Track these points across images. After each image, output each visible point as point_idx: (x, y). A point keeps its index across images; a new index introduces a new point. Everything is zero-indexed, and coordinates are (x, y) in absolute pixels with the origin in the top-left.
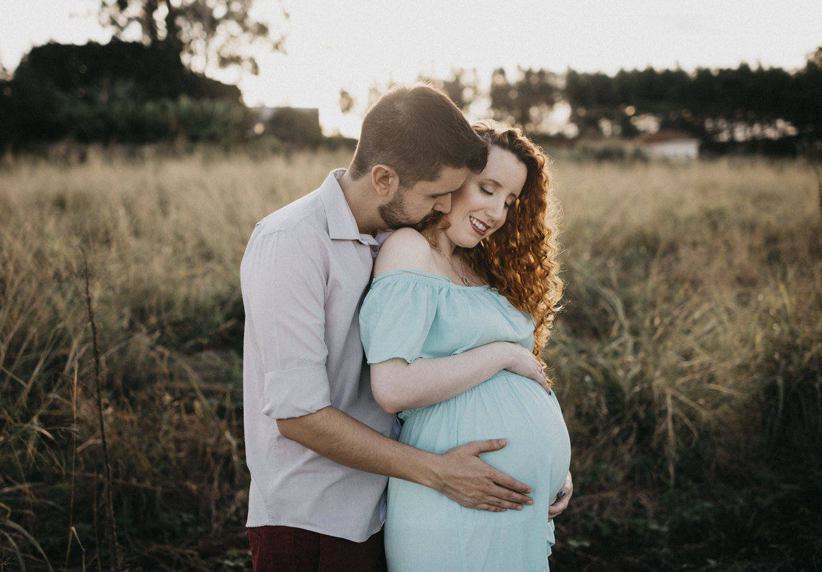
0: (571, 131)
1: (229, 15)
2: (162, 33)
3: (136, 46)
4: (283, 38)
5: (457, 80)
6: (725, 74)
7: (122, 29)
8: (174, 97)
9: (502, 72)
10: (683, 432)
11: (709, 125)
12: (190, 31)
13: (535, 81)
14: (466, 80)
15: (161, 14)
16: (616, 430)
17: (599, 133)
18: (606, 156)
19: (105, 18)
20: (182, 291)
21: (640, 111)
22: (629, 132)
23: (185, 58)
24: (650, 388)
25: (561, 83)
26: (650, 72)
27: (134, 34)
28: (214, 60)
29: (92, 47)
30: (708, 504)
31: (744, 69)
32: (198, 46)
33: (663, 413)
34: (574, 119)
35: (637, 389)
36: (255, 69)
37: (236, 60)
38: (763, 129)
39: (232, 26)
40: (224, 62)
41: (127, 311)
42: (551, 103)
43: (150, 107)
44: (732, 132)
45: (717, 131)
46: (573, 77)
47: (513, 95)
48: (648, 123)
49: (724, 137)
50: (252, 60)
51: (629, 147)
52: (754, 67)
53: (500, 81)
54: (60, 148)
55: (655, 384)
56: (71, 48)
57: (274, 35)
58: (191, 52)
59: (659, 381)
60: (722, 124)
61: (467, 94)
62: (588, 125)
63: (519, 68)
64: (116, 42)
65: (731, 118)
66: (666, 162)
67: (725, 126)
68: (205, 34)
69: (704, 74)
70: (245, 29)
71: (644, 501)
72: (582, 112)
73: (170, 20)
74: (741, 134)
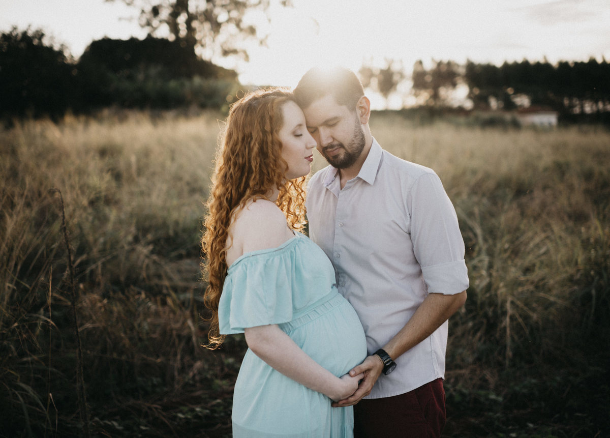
0: (469, 105)
1: (229, 20)
2: (183, 32)
3: (164, 41)
4: (267, 37)
5: (389, 69)
6: (579, 66)
7: (155, 29)
8: (189, 76)
9: (421, 63)
10: (517, 329)
11: (566, 102)
12: (202, 30)
13: (444, 69)
14: (396, 67)
15: (182, 19)
16: (470, 324)
17: (487, 106)
18: (491, 123)
19: (144, 21)
20: (175, 215)
21: (518, 92)
22: (509, 105)
23: (198, 50)
24: (496, 295)
25: (462, 71)
26: (526, 64)
27: (163, 32)
28: (219, 51)
29: (133, 41)
30: (533, 381)
31: (593, 62)
32: (207, 41)
33: (504, 313)
34: (470, 96)
35: (488, 295)
36: (247, 58)
37: (235, 52)
38: (604, 105)
39: (231, 28)
40: (226, 53)
41: (133, 229)
42: (454, 85)
43: (173, 84)
44: (582, 107)
45: (572, 106)
46: (471, 67)
47: (429, 79)
48: (523, 101)
49: (577, 110)
50: (245, 52)
51: (508, 116)
52: (599, 60)
53: (419, 69)
54: (106, 112)
55: (499, 292)
56: (118, 42)
57: (260, 34)
58: (202, 46)
59: (502, 290)
60: (576, 102)
61: (396, 78)
62: (480, 101)
63: (433, 60)
64: (150, 38)
65: (582, 97)
66: (534, 128)
67: (578, 102)
68: (212, 33)
69: (564, 65)
70: (241, 30)
71: (488, 377)
72: (477, 91)
73: (188, 23)
74: (588, 108)
